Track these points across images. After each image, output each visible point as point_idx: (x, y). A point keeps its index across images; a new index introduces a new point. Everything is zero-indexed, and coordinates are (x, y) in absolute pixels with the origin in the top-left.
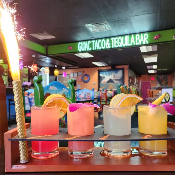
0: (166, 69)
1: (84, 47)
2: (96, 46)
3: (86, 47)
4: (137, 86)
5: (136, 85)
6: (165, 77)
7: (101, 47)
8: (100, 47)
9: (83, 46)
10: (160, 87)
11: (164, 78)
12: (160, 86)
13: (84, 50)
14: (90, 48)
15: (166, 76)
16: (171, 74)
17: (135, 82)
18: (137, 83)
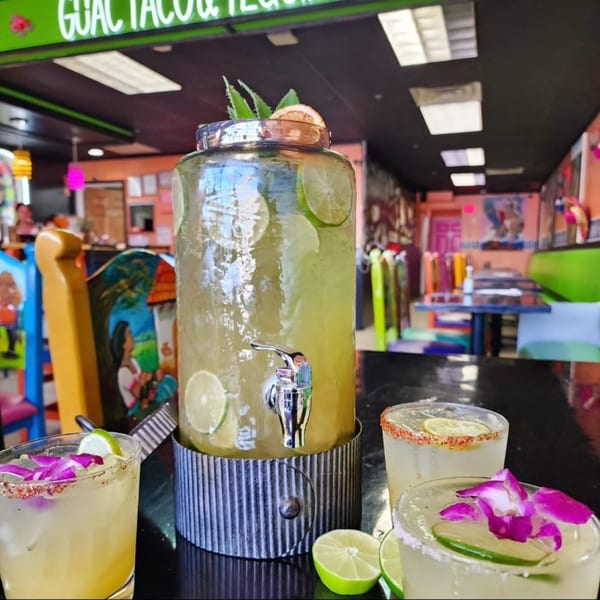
0: (519, 171)
1: (87, 13)
2: (145, 9)
3: (95, 17)
4: (409, 234)
5: (405, 230)
6: (516, 203)
7: (171, 15)
8: (166, 16)
9: (82, 10)
10: (495, 239)
11: (512, 206)
12: (497, 235)
13: (89, 30)
14: (115, 23)
15: (520, 200)
16: (538, 190)
17: (402, 220)
18: (408, 224)
